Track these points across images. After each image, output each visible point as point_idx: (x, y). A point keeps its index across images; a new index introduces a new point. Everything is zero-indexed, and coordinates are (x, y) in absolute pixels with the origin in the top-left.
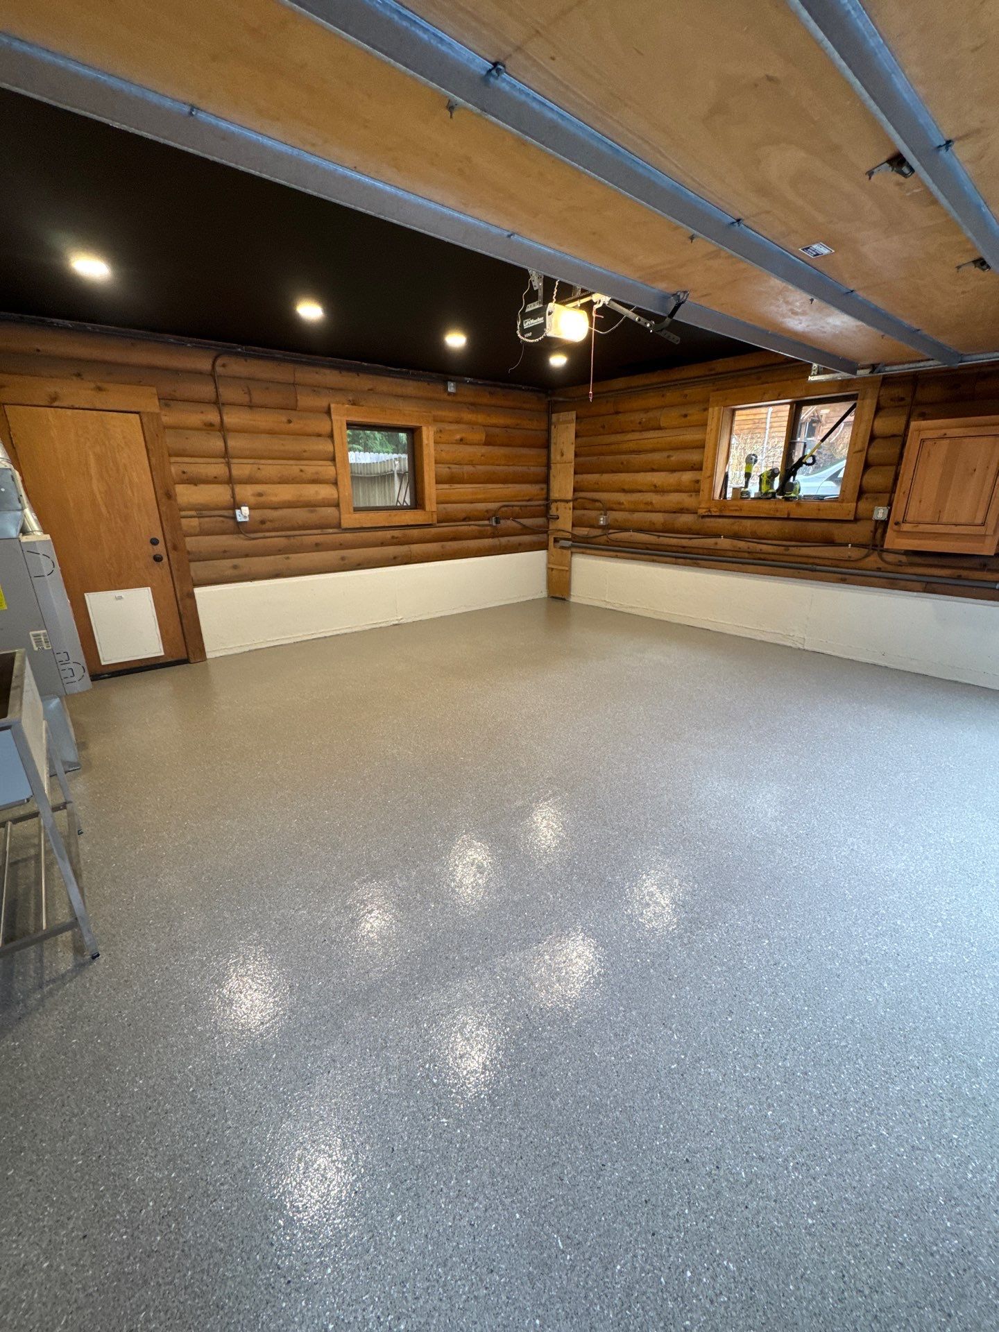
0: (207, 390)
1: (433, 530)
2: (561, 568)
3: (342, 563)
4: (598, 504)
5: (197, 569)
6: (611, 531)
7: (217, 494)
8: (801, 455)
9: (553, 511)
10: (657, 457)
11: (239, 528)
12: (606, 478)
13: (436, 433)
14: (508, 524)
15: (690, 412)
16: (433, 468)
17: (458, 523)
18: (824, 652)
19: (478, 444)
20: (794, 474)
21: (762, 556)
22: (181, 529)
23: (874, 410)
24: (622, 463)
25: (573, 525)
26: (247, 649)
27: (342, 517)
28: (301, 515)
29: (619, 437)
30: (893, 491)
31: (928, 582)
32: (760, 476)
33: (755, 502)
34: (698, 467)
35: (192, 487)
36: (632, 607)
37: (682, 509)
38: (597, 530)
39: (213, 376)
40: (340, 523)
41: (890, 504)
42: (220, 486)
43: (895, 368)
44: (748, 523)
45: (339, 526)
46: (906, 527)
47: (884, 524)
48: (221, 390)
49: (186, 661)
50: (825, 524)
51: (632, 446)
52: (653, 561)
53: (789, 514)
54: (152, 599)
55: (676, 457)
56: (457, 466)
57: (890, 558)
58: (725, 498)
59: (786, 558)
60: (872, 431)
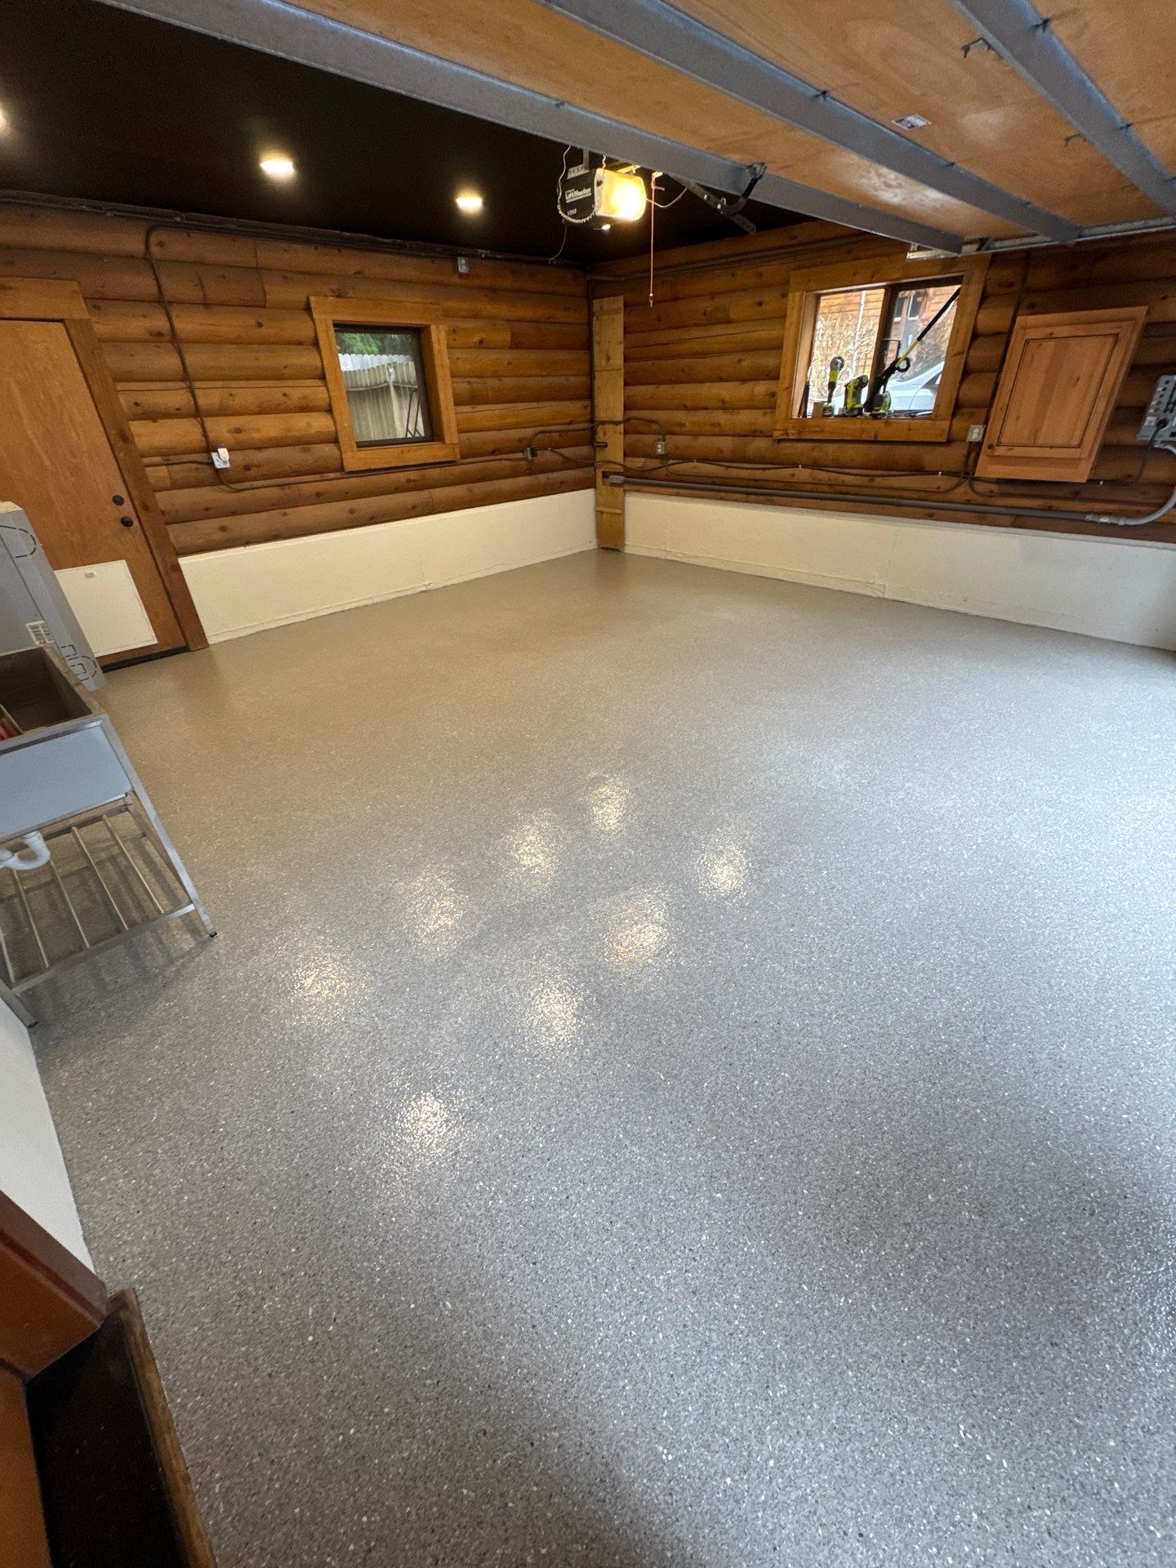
0: (144, 284)
1: (457, 469)
2: (613, 510)
3: (352, 516)
4: (654, 427)
5: (177, 534)
6: (671, 462)
7: (185, 432)
8: (894, 359)
9: (600, 437)
10: (726, 362)
11: (219, 478)
12: (664, 391)
13: (448, 333)
14: (546, 456)
15: (765, 299)
16: (450, 383)
17: (484, 458)
18: (904, 600)
19: (502, 348)
20: (885, 382)
21: (844, 489)
22: (148, 482)
23: (978, 301)
24: (683, 371)
25: (625, 455)
26: (253, 631)
27: (344, 456)
28: (293, 457)
29: (676, 335)
30: (990, 406)
31: (1018, 515)
32: (846, 386)
33: (839, 420)
34: (773, 375)
35: (150, 424)
36: (697, 557)
37: (755, 431)
38: (654, 461)
39: (148, 262)
40: (342, 466)
41: (986, 422)
42: (186, 420)
43: (1006, 243)
44: (831, 448)
45: (342, 469)
46: (1000, 451)
47: (979, 445)
48: (164, 281)
49: (185, 649)
50: (914, 448)
51: (696, 347)
52: (722, 499)
53: (876, 436)
54: (130, 575)
55: (749, 361)
56: (478, 380)
57: (980, 487)
58: (805, 416)
59: (870, 491)
60: (975, 327)
